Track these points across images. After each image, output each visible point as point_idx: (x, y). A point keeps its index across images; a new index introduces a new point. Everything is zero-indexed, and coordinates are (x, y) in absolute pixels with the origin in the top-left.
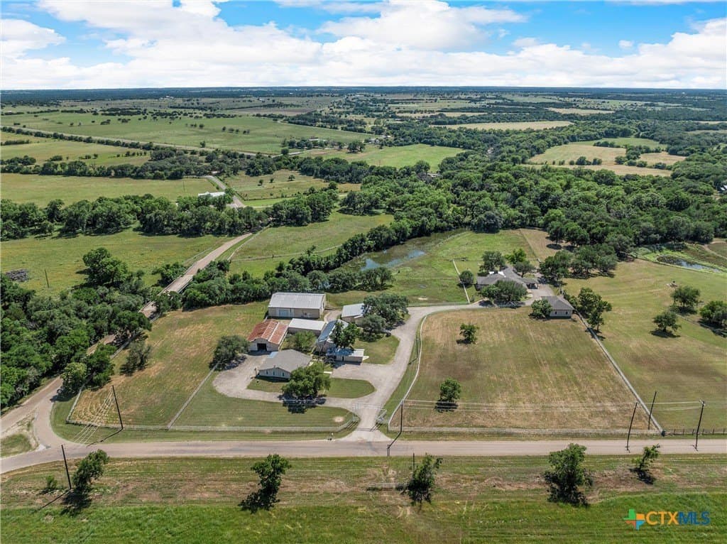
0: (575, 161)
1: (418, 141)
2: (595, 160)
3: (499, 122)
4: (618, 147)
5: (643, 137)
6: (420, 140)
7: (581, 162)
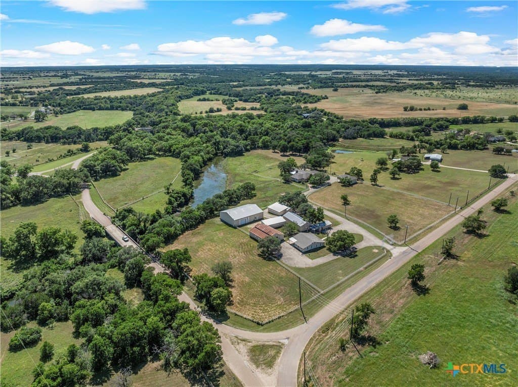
0: (208, 110)
1: (79, 108)
2: (218, 109)
3: (109, 91)
4: (212, 101)
5: (214, 94)
6: (80, 107)
7: (211, 111)
